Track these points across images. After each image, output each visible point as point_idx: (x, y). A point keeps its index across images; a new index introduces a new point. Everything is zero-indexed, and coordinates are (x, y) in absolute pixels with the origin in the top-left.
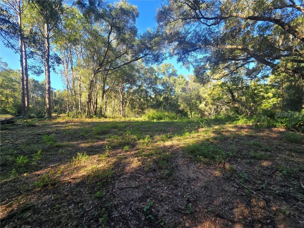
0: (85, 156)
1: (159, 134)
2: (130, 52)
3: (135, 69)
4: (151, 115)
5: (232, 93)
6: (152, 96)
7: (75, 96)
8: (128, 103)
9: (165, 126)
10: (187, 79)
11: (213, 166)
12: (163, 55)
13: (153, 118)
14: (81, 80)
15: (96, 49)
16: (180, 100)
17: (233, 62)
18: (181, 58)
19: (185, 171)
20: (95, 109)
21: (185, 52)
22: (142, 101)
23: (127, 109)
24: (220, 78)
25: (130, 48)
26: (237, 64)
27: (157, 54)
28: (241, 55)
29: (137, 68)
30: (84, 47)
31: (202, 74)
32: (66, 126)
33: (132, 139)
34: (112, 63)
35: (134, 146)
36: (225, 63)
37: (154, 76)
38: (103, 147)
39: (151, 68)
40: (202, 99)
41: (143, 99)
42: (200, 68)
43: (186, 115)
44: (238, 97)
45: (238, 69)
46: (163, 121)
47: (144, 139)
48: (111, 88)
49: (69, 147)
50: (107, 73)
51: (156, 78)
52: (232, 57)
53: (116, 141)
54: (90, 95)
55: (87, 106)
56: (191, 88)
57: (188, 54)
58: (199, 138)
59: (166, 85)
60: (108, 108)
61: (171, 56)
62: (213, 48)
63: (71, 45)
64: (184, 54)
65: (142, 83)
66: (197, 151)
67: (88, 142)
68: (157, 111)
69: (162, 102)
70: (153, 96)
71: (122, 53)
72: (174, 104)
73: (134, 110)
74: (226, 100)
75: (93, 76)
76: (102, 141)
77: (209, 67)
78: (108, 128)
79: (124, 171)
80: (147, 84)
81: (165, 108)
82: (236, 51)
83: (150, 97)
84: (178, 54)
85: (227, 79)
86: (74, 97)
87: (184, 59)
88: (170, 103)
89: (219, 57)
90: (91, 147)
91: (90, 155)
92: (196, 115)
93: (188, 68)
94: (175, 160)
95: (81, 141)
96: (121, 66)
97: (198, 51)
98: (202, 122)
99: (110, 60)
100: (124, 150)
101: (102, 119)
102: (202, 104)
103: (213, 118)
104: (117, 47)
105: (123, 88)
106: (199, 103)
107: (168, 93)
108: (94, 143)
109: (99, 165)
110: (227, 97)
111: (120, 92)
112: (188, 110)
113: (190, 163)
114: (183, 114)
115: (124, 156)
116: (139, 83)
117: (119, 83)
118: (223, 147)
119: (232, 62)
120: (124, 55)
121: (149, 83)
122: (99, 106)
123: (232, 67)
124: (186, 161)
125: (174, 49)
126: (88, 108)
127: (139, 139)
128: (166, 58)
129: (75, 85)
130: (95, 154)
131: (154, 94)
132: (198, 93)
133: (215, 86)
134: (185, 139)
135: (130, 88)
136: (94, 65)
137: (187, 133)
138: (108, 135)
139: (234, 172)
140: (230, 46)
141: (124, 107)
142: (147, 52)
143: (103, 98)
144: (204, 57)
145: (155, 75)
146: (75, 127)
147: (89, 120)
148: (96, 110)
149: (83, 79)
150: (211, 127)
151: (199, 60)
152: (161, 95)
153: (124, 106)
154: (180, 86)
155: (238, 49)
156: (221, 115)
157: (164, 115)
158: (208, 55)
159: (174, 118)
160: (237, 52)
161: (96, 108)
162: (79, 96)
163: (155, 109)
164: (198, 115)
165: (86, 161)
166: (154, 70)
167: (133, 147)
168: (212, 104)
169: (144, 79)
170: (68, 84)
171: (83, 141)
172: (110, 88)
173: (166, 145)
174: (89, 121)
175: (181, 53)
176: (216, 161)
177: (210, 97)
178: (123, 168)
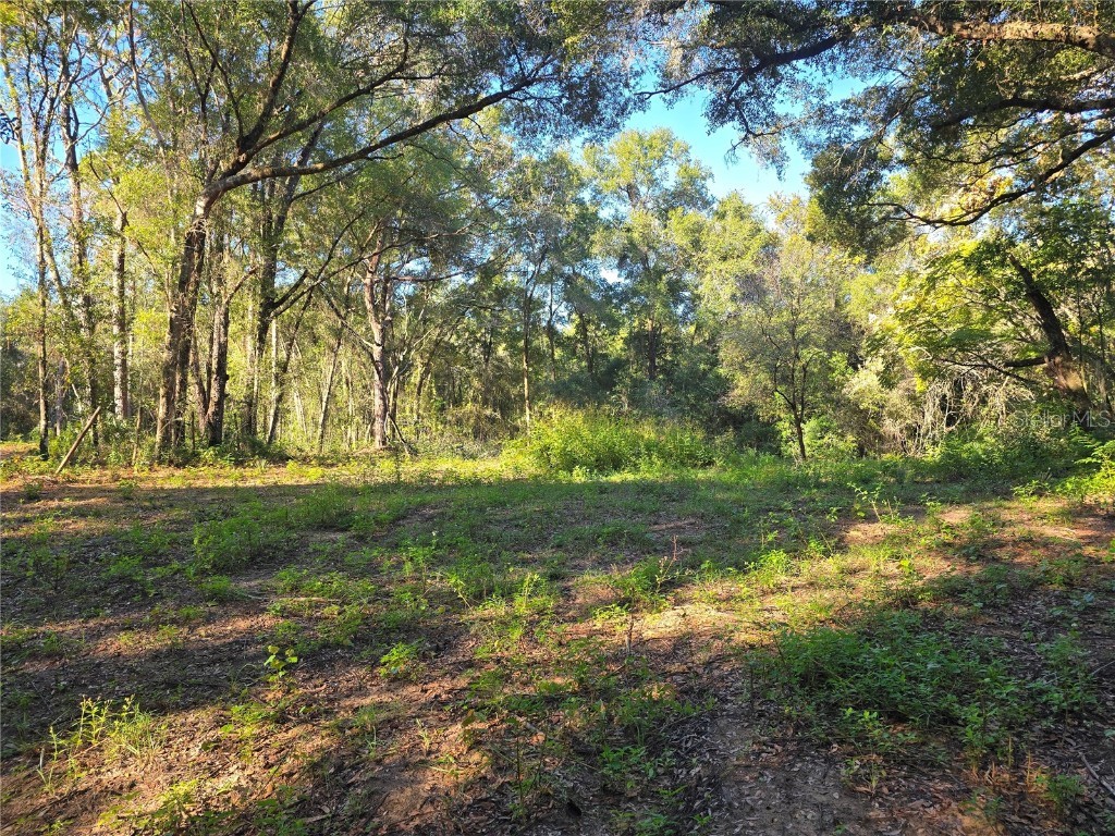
0: (131, 717)
1: (603, 564)
2: (423, 69)
3: (456, 167)
4: (558, 445)
5: (1045, 307)
6: (559, 327)
7: (92, 329)
8: (420, 370)
9: (641, 510)
10: (771, 224)
11: (944, 778)
12: (627, 85)
13: (570, 463)
14: (126, 234)
15: (218, 46)
16: (728, 353)
17: (1046, 117)
18: (729, 102)
19: (767, 816)
20: (211, 409)
21: (755, 63)
22: (500, 360)
23: (410, 406)
24: (971, 217)
25: (428, 40)
26: (1071, 129)
27: (589, 75)
28: (1089, 77)
29: (471, 164)
30: (149, 37)
31: (863, 194)
32: (26, 521)
33: (435, 598)
34: (316, 134)
35: (447, 642)
36: (999, 126)
37: (573, 209)
38: (252, 650)
39: (554, 160)
40: (864, 344)
41: (511, 347)
42: (848, 159)
43: (765, 438)
44: (1084, 329)
45: (1075, 162)
46: (630, 477)
47: (508, 594)
48: (315, 279)
49: (34, 656)
50: (291, 188)
51: (587, 221)
52: (1036, 88)
53: (335, 608)
54: (180, 327)
55: (162, 392)
56: (796, 280)
57: (775, 74)
58: (852, 587)
59: (645, 260)
60: (295, 403)
61: (672, 86)
62: (922, 39)
63: (68, 24)
64: (748, 75)
65: (502, 249)
66: (844, 676)
67: (157, 623)
68: (592, 419)
69: (619, 364)
70: (568, 330)
71: (379, 72)
72: (693, 372)
73: (452, 413)
74: (1008, 347)
75: (200, 211)
76: (246, 614)
77: (901, 154)
78: (290, 528)
79: (376, 820)
80: (530, 258)
81: (637, 396)
82: (1061, 57)
83: (551, 331)
84: (712, 73)
85: (1010, 223)
86: (84, 334)
87: (753, 104)
88: (668, 371)
89: (961, 88)
90: (177, 653)
91: (160, 709)
92: (829, 438)
93: (775, 158)
94: (700, 733)
95: (114, 614)
96: (371, 149)
97: (833, 58)
98: (865, 481)
99: (304, 116)
100: (383, 671)
101: (256, 471)
102: (862, 373)
103: (933, 454)
104: (348, 33)
105: (387, 280)
106: (842, 365)
107: (659, 308)
108: (192, 629)
109: (214, 775)
110: (1014, 329)
111: (369, 306)
112: (775, 408)
113: (799, 755)
114: (751, 430)
115: (383, 715)
116: (482, 252)
117: (362, 250)
118: (1006, 646)
119: (1037, 124)
120: (392, 82)
121: (544, 251)
122: (235, 389)
123: (1040, 148)
124: (774, 741)
125: (689, 51)
126: (169, 402)
127: (479, 598)
128: (642, 101)
129: (92, 262)
130: (196, 705)
131: (574, 316)
132: (837, 304)
133: (939, 262)
134: (764, 594)
135: (430, 281)
136: (205, 146)
137: (777, 558)
138: (284, 577)
139: (1081, 818)
140: (1027, 25)
141: (395, 396)
142: (530, 66)
143: (262, 340)
144: (868, 93)
145: (580, 203)
146: (81, 524)
147: (172, 479)
148: (219, 413)
149: (140, 224)
150: (920, 514)
151: (839, 111)
152: (614, 324)
153: (391, 388)
154: (730, 265)
155: (1070, 42)
156: (980, 439)
157: (635, 444)
158: (894, 79)
159: (691, 456)
160: (1067, 62)
161: (219, 404)
162: (116, 330)
163: (581, 405)
164: (843, 436)
165: (131, 748)
166: (569, 174)
167: (438, 649)
168: (925, 374)
169: (514, 228)
170: (47, 259)
171: (124, 618)
172: (306, 281)
173: (648, 634)
174: (175, 484)
175: (733, 70)
176: (962, 746)
177: (910, 329)
178: (370, 795)
